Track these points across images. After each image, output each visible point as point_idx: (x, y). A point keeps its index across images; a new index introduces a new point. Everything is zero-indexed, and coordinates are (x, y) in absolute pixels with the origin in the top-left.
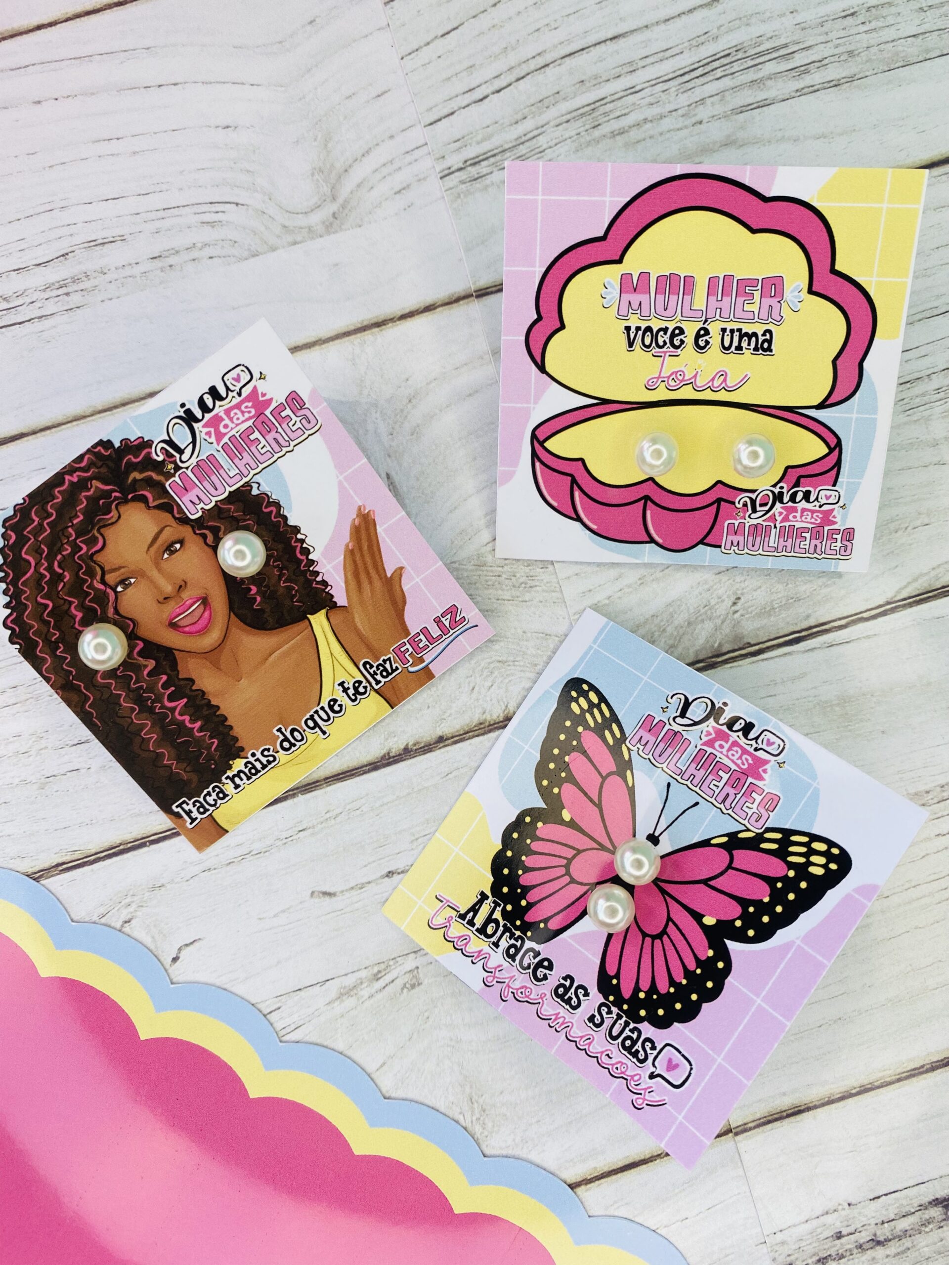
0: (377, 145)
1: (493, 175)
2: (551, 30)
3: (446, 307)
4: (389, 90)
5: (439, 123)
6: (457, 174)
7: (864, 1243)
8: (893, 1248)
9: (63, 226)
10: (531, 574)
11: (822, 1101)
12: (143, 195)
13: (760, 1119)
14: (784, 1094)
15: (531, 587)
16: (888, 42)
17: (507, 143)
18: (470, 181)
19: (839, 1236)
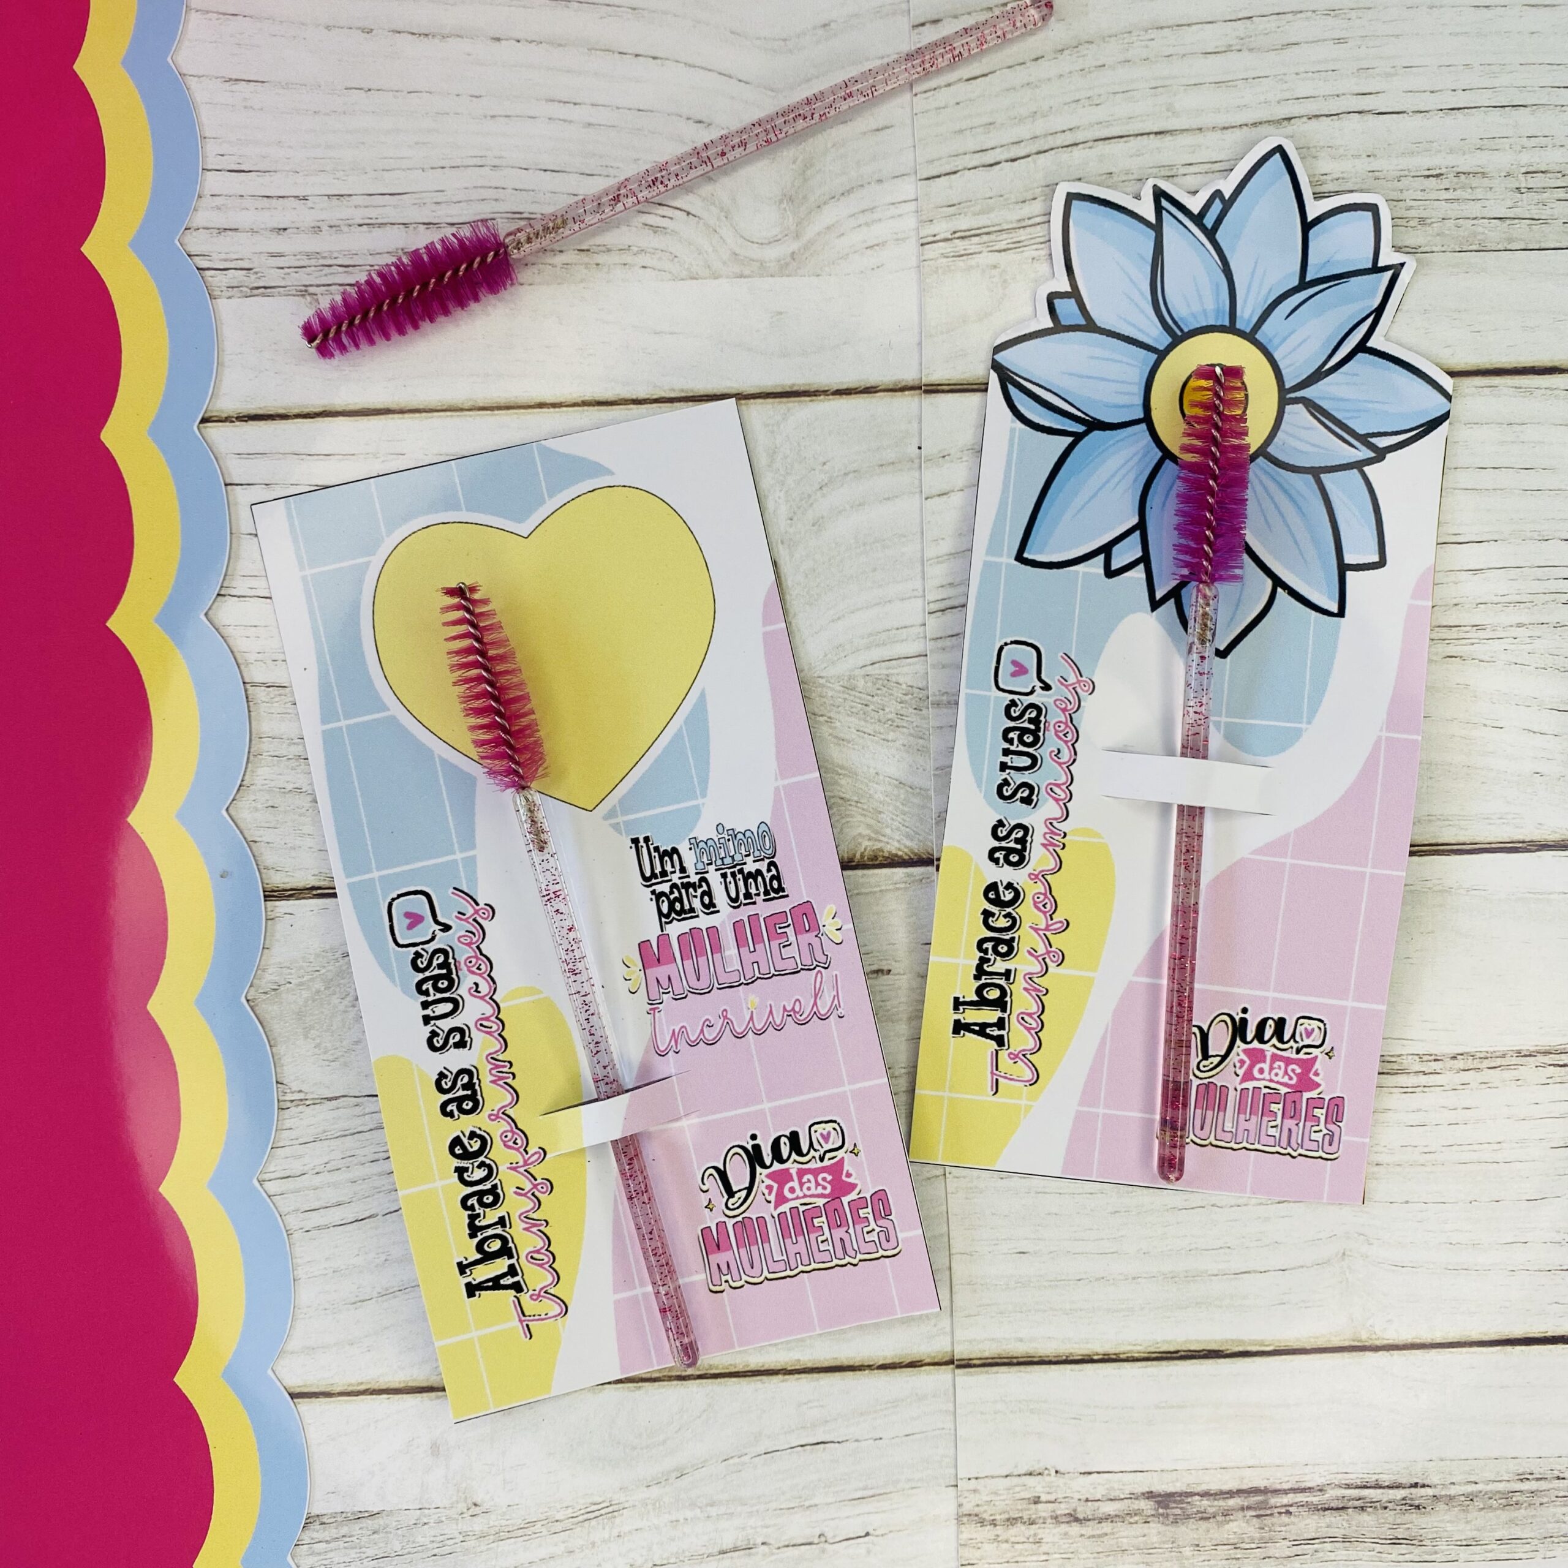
0: (862, 186)
1: (980, 255)
2: (1090, 105)
3: (890, 393)
4: (892, 126)
5: (937, 180)
6: (941, 244)
7: (1061, 1515)
8: (1090, 1529)
9: (490, 187)
10: (902, 713)
11: (1060, 1359)
12: (588, 175)
13: (987, 1358)
14: (1021, 1340)
15: (897, 726)
16: (1468, 218)
17: (1007, 222)
18: (953, 256)
19: (1037, 1501)
